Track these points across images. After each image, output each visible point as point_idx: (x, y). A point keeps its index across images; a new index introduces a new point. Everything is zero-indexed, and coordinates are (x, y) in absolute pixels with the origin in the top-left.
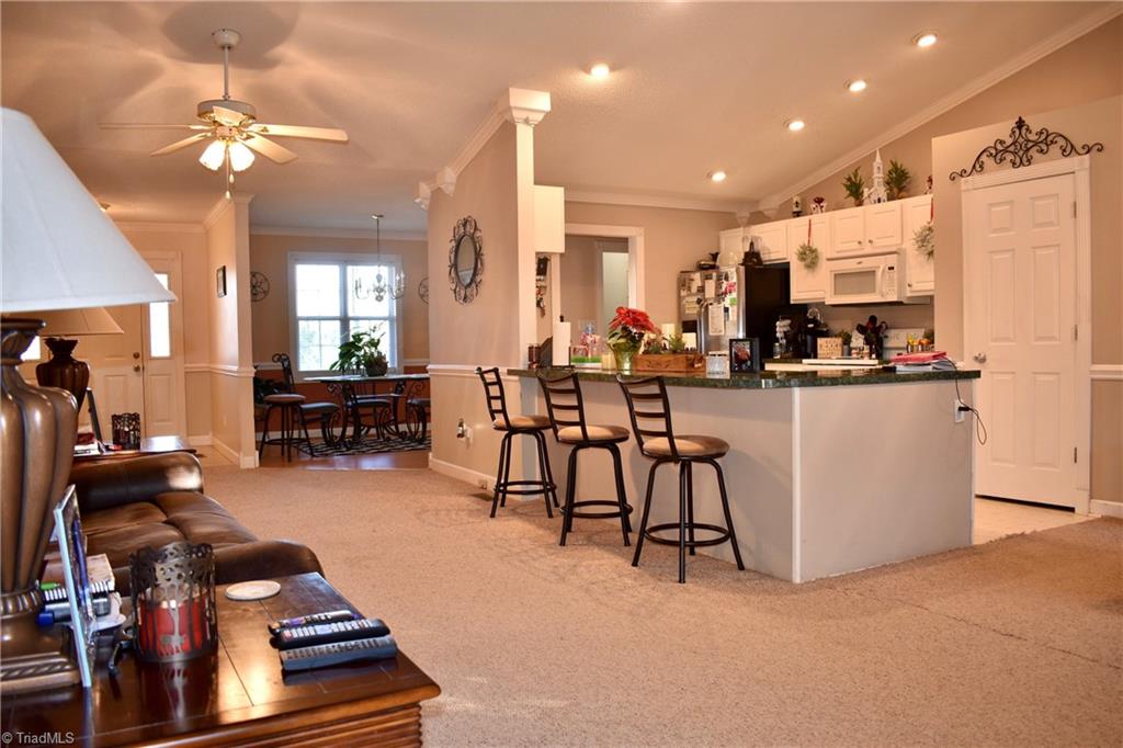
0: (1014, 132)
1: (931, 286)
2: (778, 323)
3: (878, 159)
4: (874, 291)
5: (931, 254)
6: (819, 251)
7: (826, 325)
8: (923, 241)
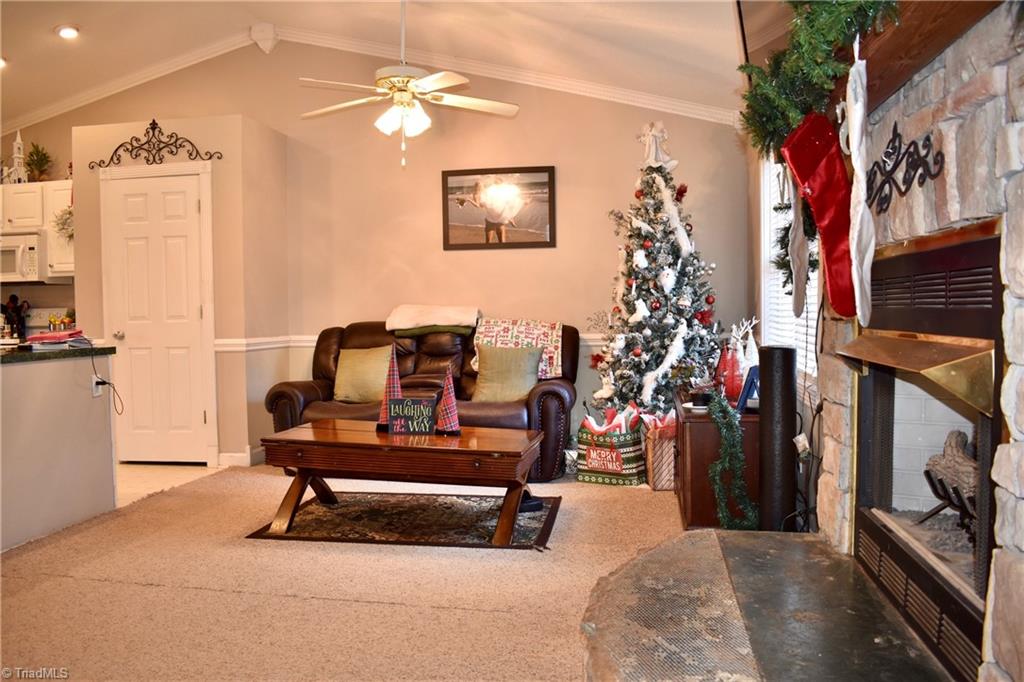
0: (148, 132)
1: (71, 267)
3: (19, 139)
4: (14, 271)
5: (71, 237)
8: (64, 224)
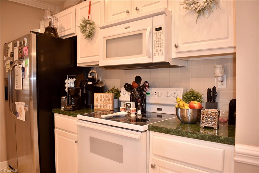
2: (66, 81)
6: (96, 23)
7: (102, 83)
